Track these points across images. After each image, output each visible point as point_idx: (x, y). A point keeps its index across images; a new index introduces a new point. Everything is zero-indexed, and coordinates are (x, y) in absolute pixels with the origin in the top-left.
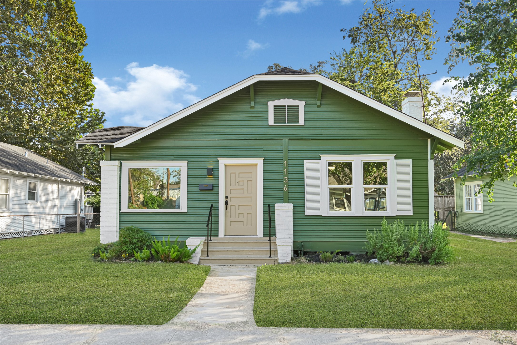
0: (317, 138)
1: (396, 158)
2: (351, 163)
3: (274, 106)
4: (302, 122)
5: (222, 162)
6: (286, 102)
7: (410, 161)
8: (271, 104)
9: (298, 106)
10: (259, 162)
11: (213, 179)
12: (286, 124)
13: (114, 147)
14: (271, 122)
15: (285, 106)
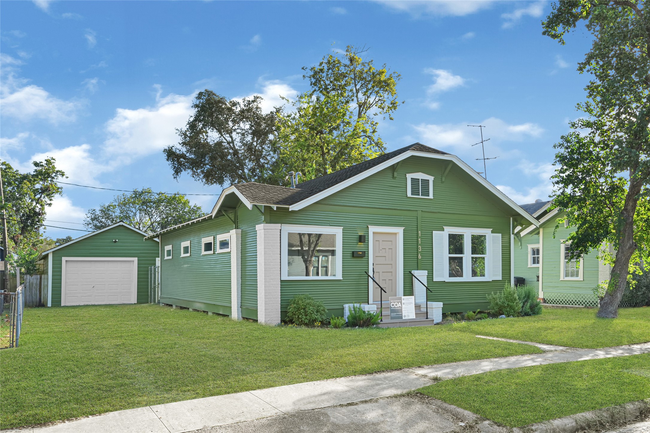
0: (442, 211)
1: (492, 232)
2: (463, 235)
3: (412, 179)
4: (431, 196)
5: (372, 229)
6: (420, 176)
7: (500, 235)
8: (409, 176)
9: (429, 180)
10: (400, 231)
11: (363, 246)
12: (420, 197)
13: (290, 210)
14: (409, 194)
15: (419, 179)
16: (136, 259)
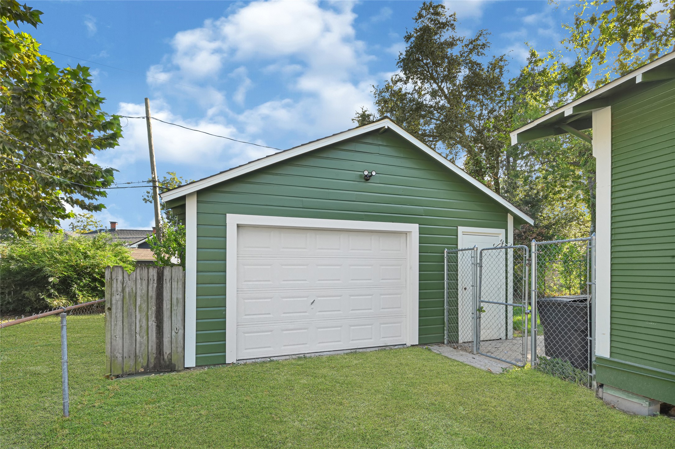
16: (414, 228)
